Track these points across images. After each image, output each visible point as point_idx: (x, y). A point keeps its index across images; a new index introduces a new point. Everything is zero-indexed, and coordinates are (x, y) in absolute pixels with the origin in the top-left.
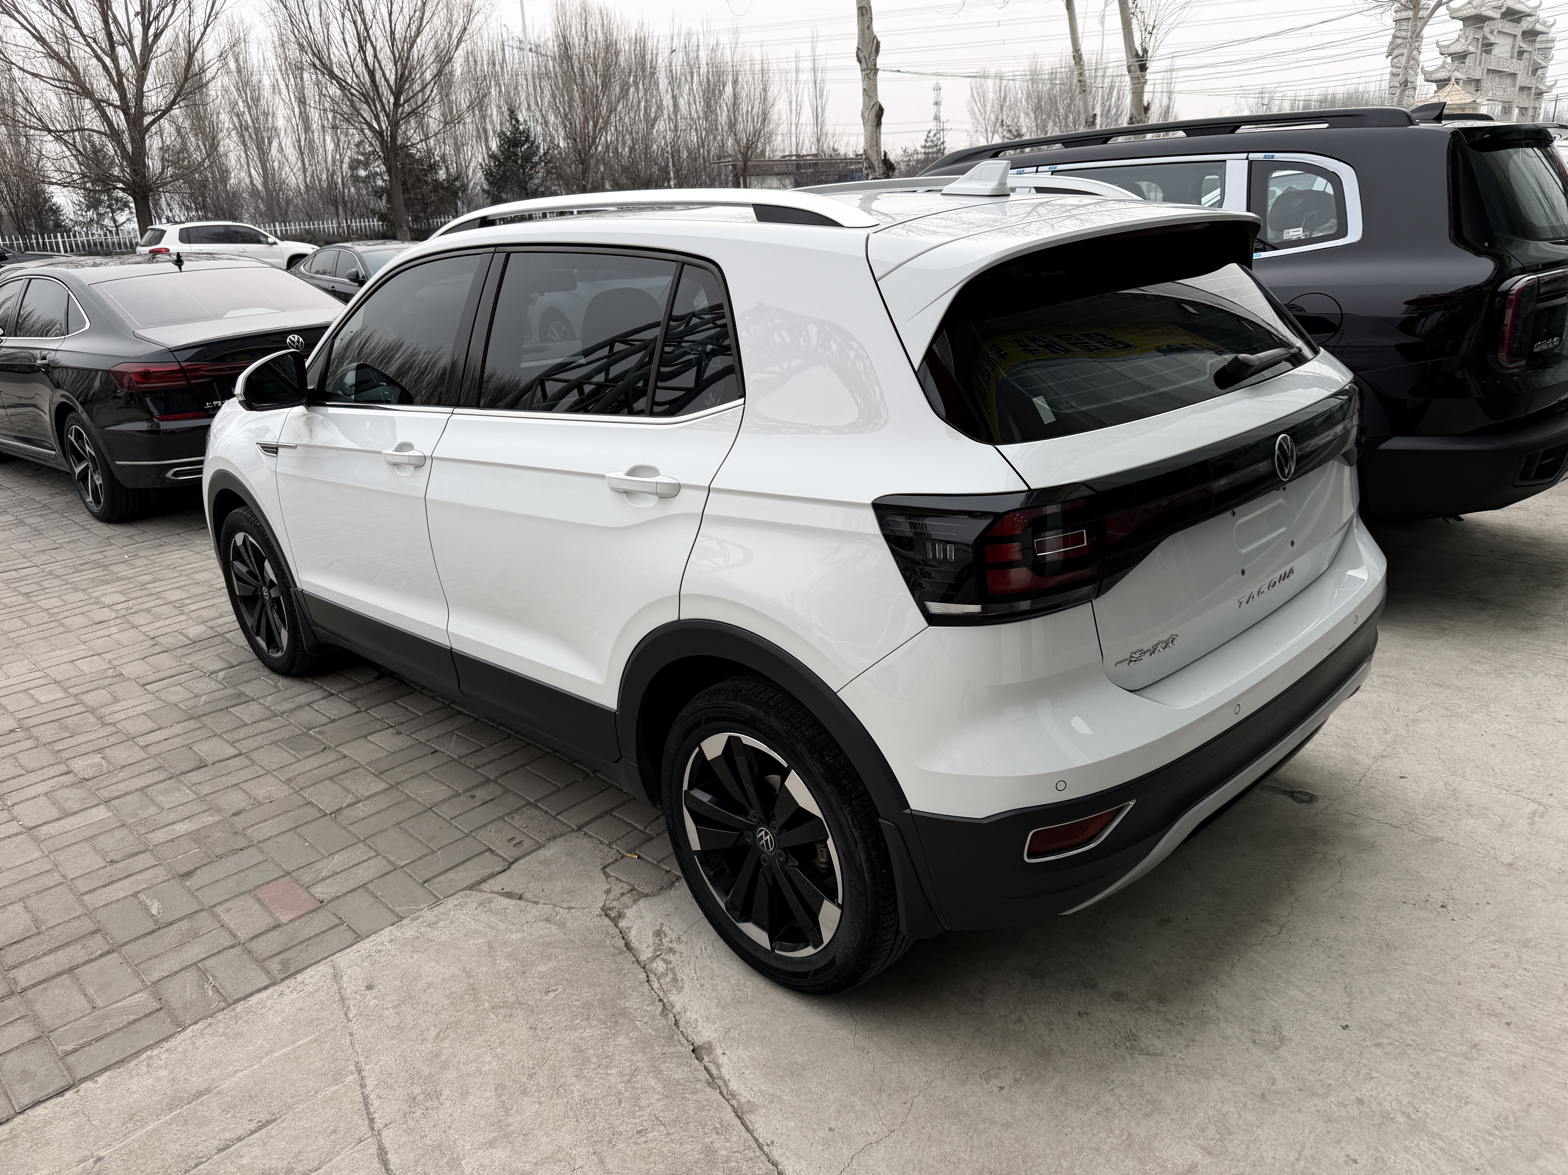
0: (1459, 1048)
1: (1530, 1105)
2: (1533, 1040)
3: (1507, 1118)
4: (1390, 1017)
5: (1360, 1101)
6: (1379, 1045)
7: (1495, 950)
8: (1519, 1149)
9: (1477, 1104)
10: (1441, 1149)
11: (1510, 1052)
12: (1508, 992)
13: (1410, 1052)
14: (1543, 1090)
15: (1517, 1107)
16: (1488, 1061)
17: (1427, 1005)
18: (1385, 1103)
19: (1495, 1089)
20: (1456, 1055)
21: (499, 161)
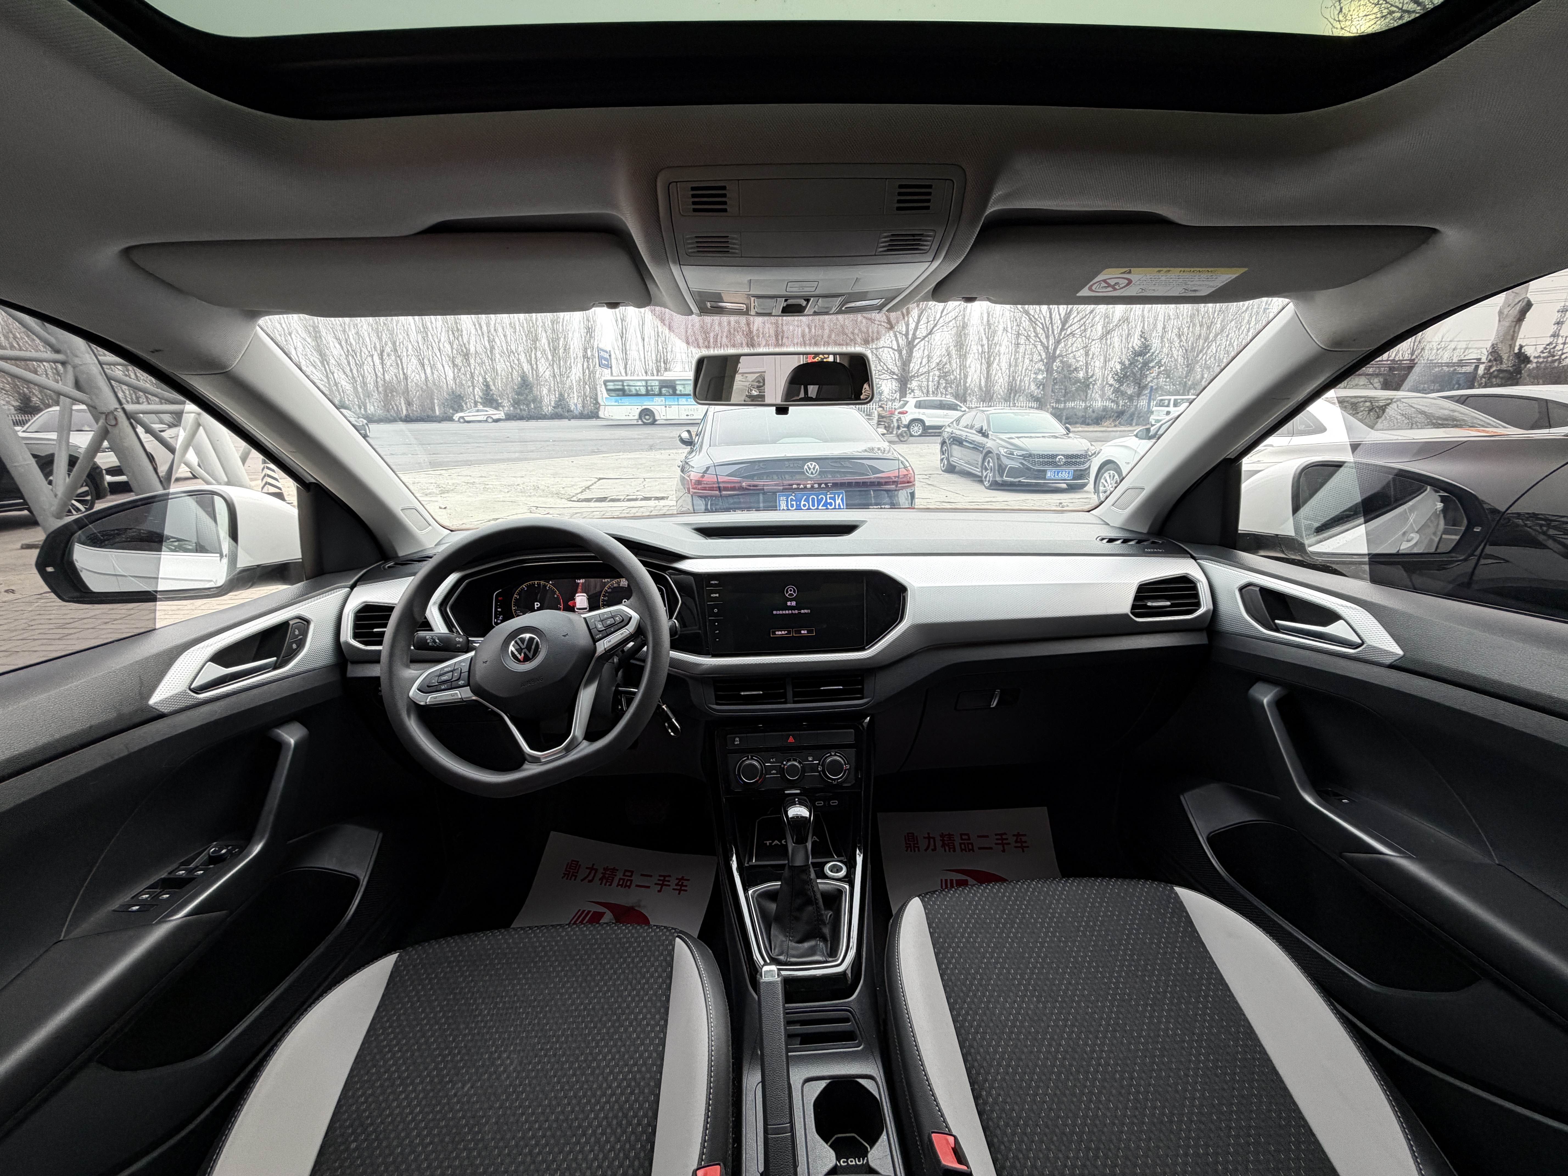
21: (1125, 365)
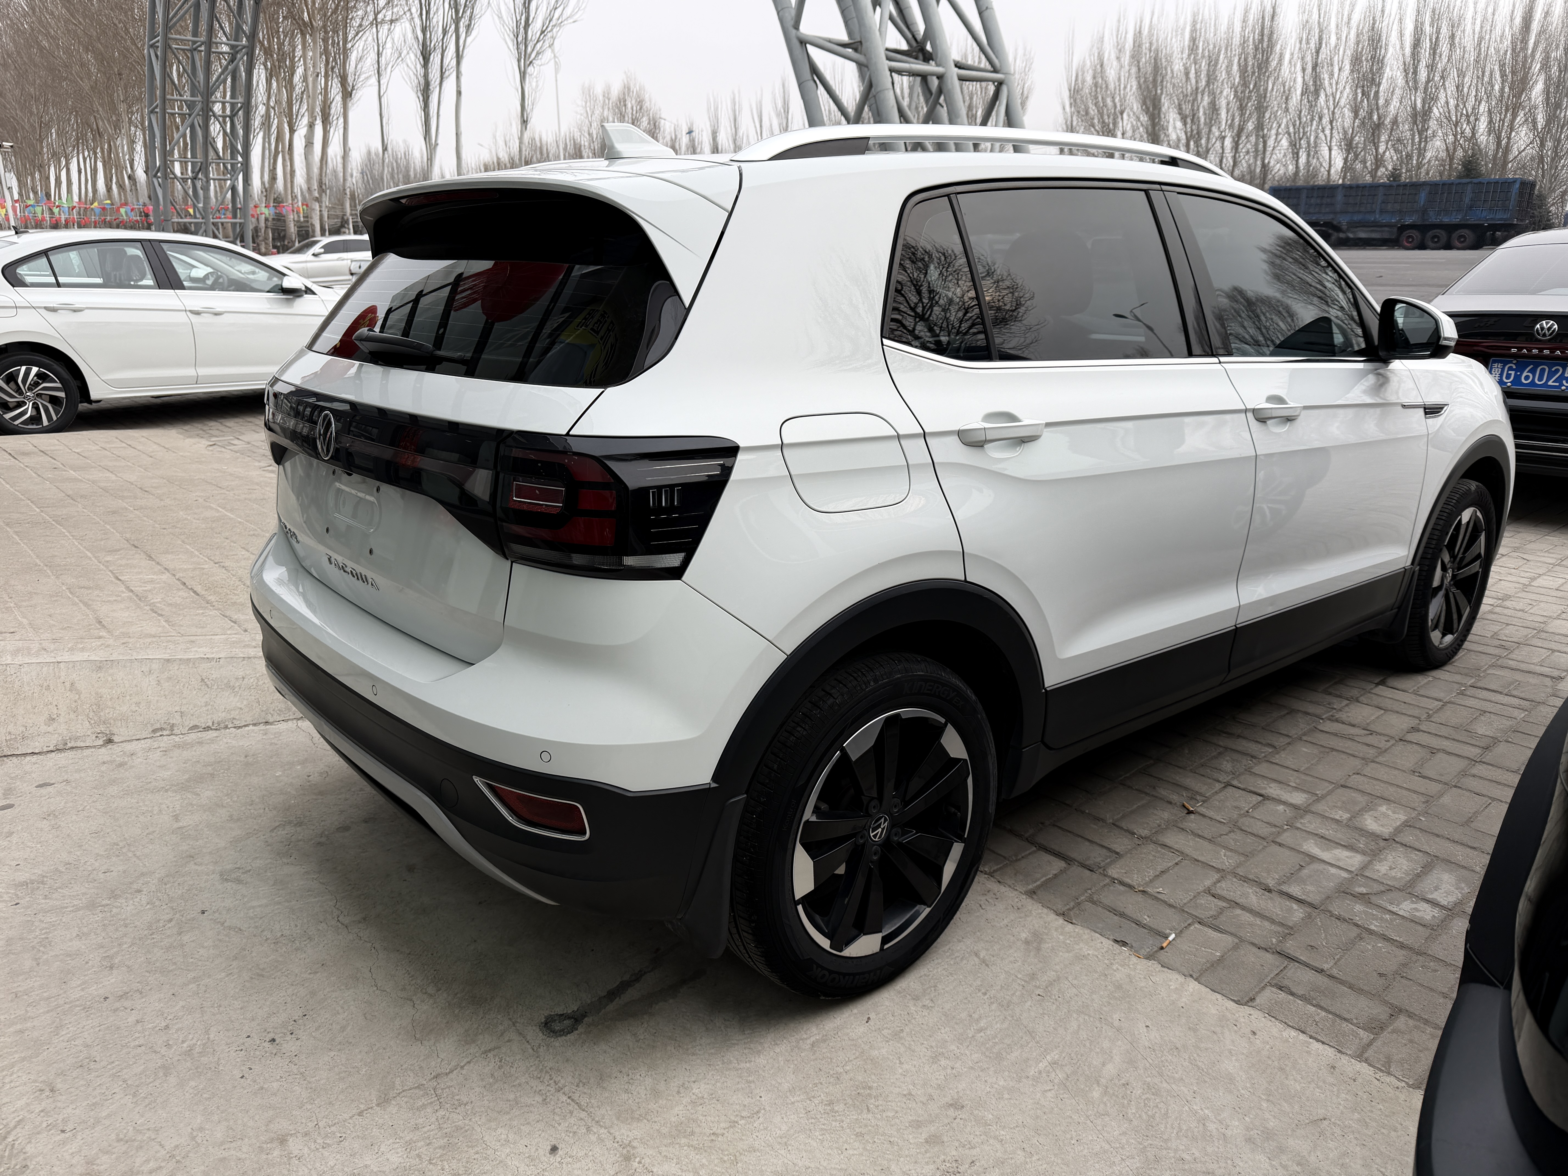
0: (119, 958)
1: (38, 964)
2: (77, 1003)
3: (45, 947)
4: (186, 938)
5: (139, 891)
6: (171, 920)
7: (183, 1042)
8: (22, 939)
9: (71, 940)
10: (66, 907)
11: (84, 983)
12: (132, 1019)
13: (146, 932)
14: (38, 979)
15: (45, 957)
16: (93, 966)
17: (175, 964)
18: (124, 901)
19: (70, 955)
20: (117, 953)
